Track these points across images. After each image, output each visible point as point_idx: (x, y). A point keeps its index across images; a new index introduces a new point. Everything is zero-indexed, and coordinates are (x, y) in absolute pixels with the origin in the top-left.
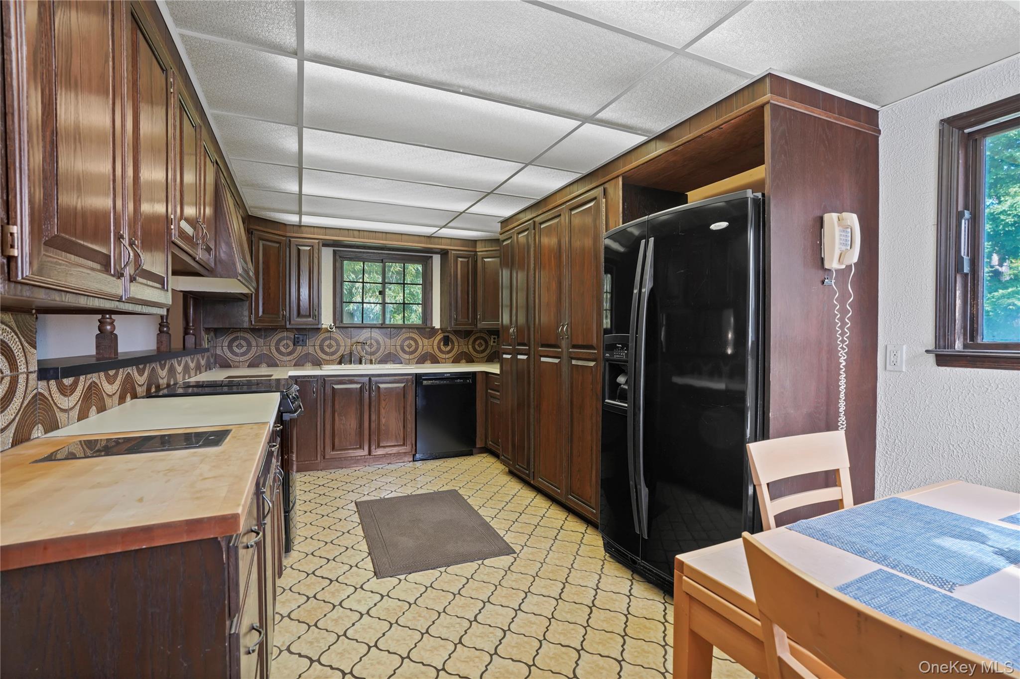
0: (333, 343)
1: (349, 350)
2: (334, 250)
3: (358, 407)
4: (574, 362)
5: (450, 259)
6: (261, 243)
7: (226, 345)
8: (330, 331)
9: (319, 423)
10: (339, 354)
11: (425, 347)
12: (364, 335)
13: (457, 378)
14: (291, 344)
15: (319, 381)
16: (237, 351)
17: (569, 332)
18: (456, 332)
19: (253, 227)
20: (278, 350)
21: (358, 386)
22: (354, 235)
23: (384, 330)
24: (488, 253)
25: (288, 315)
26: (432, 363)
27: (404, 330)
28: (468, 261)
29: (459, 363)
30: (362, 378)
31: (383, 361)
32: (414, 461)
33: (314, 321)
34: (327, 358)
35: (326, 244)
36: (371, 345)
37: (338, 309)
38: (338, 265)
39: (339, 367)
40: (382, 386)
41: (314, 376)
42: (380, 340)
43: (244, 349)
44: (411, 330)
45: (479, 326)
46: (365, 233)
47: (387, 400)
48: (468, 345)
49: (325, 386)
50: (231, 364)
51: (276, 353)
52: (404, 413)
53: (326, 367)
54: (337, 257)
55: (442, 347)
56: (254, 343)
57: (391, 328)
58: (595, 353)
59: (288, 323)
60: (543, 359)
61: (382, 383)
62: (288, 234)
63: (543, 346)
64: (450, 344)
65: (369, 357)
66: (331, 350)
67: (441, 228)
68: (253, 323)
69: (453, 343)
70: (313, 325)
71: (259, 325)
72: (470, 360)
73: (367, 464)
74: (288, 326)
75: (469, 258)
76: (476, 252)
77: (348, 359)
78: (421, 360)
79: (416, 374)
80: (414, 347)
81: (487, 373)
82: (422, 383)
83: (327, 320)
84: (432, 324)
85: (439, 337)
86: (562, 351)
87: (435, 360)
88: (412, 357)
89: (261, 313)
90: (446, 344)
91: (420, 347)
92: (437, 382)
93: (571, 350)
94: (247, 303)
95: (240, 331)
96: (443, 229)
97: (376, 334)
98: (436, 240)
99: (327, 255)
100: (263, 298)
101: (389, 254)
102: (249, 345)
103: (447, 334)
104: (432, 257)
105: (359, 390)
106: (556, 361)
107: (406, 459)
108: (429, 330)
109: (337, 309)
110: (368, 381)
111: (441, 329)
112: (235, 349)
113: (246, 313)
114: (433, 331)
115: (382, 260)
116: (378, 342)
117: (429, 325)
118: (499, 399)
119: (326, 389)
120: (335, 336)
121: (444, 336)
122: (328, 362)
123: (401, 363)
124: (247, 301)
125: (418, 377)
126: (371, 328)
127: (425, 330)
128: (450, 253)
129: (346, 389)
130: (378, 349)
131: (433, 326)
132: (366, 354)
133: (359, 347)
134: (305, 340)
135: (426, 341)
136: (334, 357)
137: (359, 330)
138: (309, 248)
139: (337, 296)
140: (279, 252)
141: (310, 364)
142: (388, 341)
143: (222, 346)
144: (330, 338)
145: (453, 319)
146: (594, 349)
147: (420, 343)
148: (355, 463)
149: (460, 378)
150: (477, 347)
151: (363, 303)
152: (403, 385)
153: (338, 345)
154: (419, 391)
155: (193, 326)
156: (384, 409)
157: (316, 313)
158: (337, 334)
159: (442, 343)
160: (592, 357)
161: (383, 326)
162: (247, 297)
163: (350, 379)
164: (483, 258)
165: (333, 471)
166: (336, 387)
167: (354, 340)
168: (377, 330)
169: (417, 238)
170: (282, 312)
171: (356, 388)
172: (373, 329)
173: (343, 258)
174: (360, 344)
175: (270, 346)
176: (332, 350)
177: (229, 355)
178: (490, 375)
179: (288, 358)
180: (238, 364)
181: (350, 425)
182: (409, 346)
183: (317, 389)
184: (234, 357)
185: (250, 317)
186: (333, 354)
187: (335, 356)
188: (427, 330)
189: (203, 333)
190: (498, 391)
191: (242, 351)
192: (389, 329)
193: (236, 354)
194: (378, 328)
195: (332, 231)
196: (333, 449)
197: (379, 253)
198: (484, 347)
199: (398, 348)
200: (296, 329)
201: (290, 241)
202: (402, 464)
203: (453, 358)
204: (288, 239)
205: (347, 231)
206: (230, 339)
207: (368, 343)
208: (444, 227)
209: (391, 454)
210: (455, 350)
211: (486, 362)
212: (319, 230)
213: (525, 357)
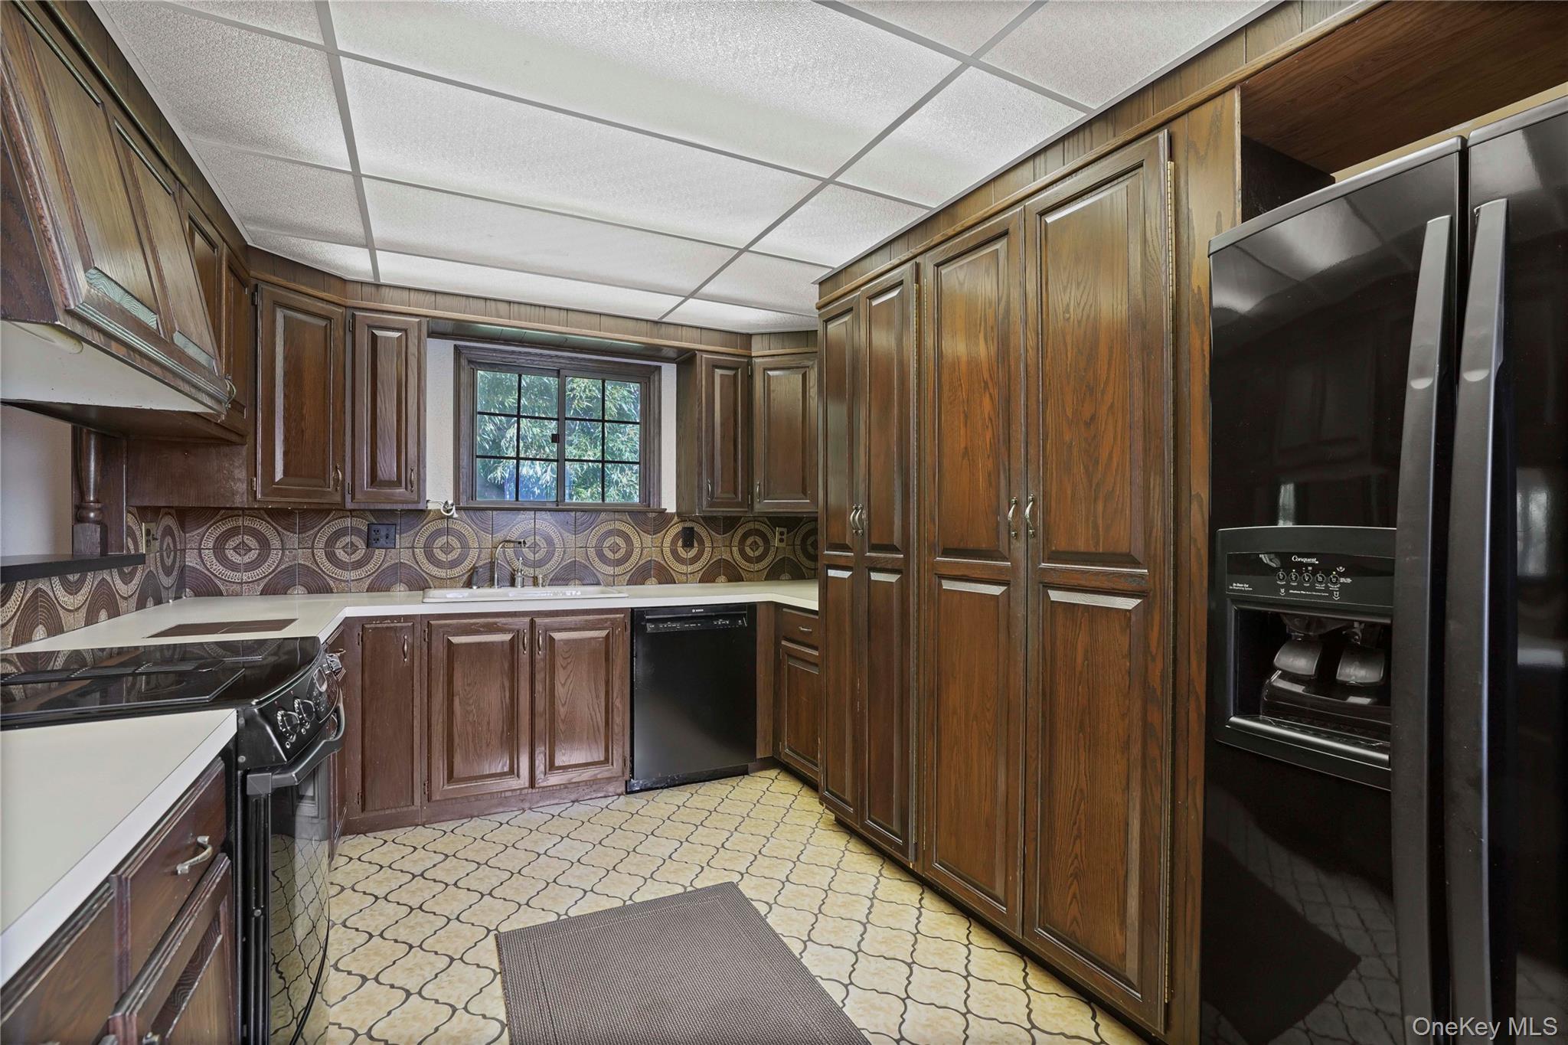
0: (455, 542)
1: (488, 556)
2: (456, 347)
3: (507, 684)
4: (1055, 596)
5: (698, 369)
6: (280, 315)
7: (211, 545)
8: (448, 517)
9: (416, 723)
10: (467, 565)
11: (645, 551)
12: (521, 525)
13: (717, 617)
14: (360, 544)
15: (418, 627)
16: (236, 558)
17: (1040, 522)
18: (709, 521)
19: (260, 276)
20: (331, 557)
21: (507, 637)
22: (497, 310)
23: (562, 515)
24: (776, 359)
25: (348, 480)
26: (660, 583)
27: (603, 515)
28: (735, 376)
29: (714, 581)
30: (516, 620)
31: (561, 579)
32: (627, 793)
33: (408, 493)
34: (441, 573)
35: (438, 331)
36: (535, 547)
37: (465, 471)
38: (465, 377)
39: (465, 593)
40: (557, 636)
41: (407, 618)
42: (554, 536)
43: (253, 555)
44: (617, 516)
45: (758, 507)
46: (523, 308)
47: (570, 668)
48: (731, 547)
49: (430, 639)
50: (222, 587)
51: (327, 564)
52: (607, 693)
53: (435, 594)
54: (464, 362)
55: (680, 550)
56: (275, 543)
57: (576, 510)
58: (1142, 576)
59: (348, 497)
60: (947, 585)
61: (559, 630)
62: (350, 302)
63: (946, 552)
64: (696, 544)
65: (530, 572)
66: (450, 557)
67: (687, 298)
68: (259, 496)
69: (701, 542)
70: (407, 502)
71: (276, 502)
72: (735, 576)
73: (526, 805)
74: (349, 505)
75: (736, 369)
76: (752, 357)
77: (487, 575)
78: (639, 578)
79: (632, 609)
80: (622, 552)
81: (778, 607)
82: (645, 627)
83: (438, 491)
84: (660, 504)
85: (675, 529)
86: (1014, 569)
87: (666, 577)
88: (619, 570)
89: (279, 475)
90: (688, 544)
91: (637, 552)
92: (677, 626)
93: (1043, 565)
94: (244, 451)
95: (244, 515)
96: (691, 301)
97: (546, 523)
98: (672, 329)
99: (439, 357)
100: (286, 440)
101: (572, 358)
102: (264, 544)
103: (688, 524)
104: (659, 368)
105: (507, 647)
106: (996, 590)
107: (611, 789)
108: (654, 515)
109: (462, 470)
110: (527, 626)
111: (679, 514)
112: (230, 554)
113: (241, 473)
114: (663, 519)
115: (558, 371)
116: (550, 542)
117: (654, 506)
118: (816, 665)
119: (434, 644)
120: (457, 526)
121: (684, 528)
122: (444, 583)
123: (598, 584)
124: (243, 445)
125: (637, 616)
126: (536, 510)
127: (648, 517)
128: (698, 357)
129: (479, 644)
130: (550, 555)
131: (663, 507)
132: (524, 564)
133: (510, 552)
134: (391, 536)
135: (648, 539)
136: (456, 572)
137: (509, 515)
138: (397, 334)
139: (462, 442)
140: (327, 338)
141: (403, 587)
142: (570, 537)
143: (200, 549)
144: (448, 531)
145: (705, 493)
146: (1136, 564)
147: (637, 543)
148: (500, 804)
149: (724, 617)
150: (748, 550)
151: (518, 458)
152: (604, 633)
153: (465, 546)
154: (639, 648)
155: (97, 501)
156: (563, 685)
157: (414, 477)
158: (462, 524)
159: (680, 543)
160: (1133, 586)
161: (559, 507)
162: (242, 436)
163: (489, 622)
164: (765, 370)
165: (448, 826)
166: (455, 640)
167: (499, 536)
168: (547, 515)
169: (631, 324)
170: (332, 474)
171: (502, 643)
172: (538, 514)
173: (476, 364)
174: (512, 545)
175: (312, 548)
176: (452, 557)
177: (217, 568)
178: (785, 610)
179: (353, 575)
180: (237, 588)
181: (488, 723)
182: (615, 549)
183: (413, 647)
184: (229, 573)
185: (250, 483)
186: (453, 564)
187: (458, 569)
188: (651, 515)
189: (129, 520)
190: (815, 648)
191: (247, 559)
192: (573, 514)
193: (234, 567)
194: (550, 510)
195: (448, 300)
196: (451, 777)
197: (551, 357)
198: (761, 550)
199: (592, 552)
200: (371, 511)
201: (354, 316)
202: (604, 803)
203: (701, 573)
204: (349, 312)
205: (482, 302)
206: (218, 532)
207: (530, 541)
208: (693, 295)
209: (579, 782)
210: (705, 556)
211: (765, 580)
212: (421, 297)
213: (892, 578)
